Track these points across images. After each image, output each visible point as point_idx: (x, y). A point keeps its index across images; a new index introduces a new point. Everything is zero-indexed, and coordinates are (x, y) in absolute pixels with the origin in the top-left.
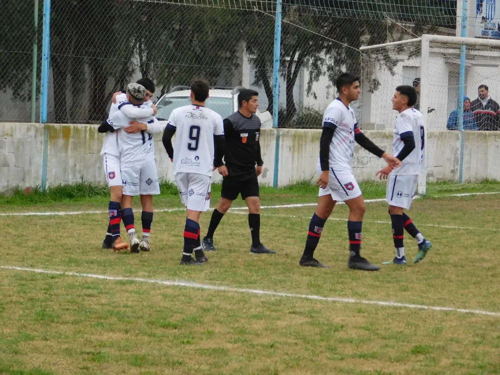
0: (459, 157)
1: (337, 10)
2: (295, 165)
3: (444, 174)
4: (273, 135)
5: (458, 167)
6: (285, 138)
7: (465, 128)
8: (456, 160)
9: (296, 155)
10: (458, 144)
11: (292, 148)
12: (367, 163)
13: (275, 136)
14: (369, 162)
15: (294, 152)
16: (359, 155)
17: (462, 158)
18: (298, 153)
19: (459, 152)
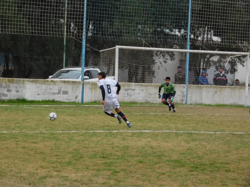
0: (185, 95)
1: (116, 37)
2: (93, 95)
3: (177, 101)
4: (81, 83)
5: (185, 99)
6: (87, 85)
7: (189, 84)
8: (183, 96)
9: (93, 91)
10: (185, 90)
11: (91, 88)
12: (133, 95)
13: (82, 84)
14: (134, 95)
15: (92, 90)
16: (128, 92)
17: (187, 95)
18: (95, 90)
19: (185, 93)
